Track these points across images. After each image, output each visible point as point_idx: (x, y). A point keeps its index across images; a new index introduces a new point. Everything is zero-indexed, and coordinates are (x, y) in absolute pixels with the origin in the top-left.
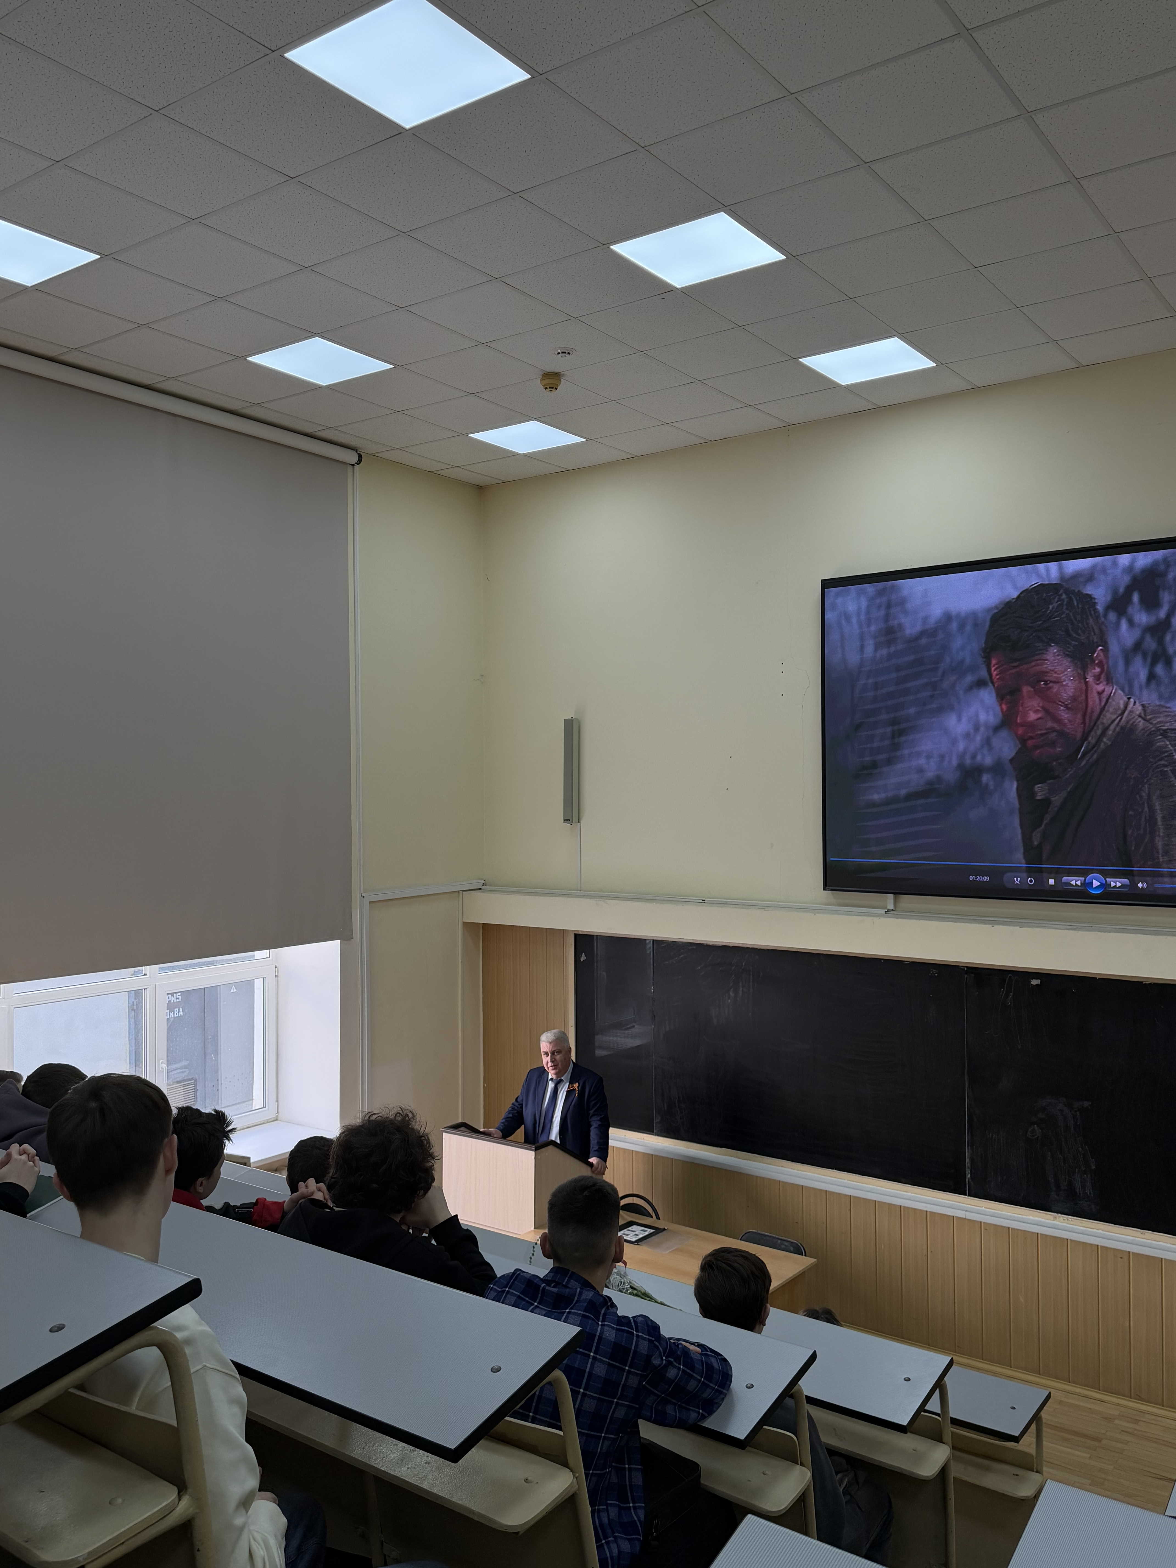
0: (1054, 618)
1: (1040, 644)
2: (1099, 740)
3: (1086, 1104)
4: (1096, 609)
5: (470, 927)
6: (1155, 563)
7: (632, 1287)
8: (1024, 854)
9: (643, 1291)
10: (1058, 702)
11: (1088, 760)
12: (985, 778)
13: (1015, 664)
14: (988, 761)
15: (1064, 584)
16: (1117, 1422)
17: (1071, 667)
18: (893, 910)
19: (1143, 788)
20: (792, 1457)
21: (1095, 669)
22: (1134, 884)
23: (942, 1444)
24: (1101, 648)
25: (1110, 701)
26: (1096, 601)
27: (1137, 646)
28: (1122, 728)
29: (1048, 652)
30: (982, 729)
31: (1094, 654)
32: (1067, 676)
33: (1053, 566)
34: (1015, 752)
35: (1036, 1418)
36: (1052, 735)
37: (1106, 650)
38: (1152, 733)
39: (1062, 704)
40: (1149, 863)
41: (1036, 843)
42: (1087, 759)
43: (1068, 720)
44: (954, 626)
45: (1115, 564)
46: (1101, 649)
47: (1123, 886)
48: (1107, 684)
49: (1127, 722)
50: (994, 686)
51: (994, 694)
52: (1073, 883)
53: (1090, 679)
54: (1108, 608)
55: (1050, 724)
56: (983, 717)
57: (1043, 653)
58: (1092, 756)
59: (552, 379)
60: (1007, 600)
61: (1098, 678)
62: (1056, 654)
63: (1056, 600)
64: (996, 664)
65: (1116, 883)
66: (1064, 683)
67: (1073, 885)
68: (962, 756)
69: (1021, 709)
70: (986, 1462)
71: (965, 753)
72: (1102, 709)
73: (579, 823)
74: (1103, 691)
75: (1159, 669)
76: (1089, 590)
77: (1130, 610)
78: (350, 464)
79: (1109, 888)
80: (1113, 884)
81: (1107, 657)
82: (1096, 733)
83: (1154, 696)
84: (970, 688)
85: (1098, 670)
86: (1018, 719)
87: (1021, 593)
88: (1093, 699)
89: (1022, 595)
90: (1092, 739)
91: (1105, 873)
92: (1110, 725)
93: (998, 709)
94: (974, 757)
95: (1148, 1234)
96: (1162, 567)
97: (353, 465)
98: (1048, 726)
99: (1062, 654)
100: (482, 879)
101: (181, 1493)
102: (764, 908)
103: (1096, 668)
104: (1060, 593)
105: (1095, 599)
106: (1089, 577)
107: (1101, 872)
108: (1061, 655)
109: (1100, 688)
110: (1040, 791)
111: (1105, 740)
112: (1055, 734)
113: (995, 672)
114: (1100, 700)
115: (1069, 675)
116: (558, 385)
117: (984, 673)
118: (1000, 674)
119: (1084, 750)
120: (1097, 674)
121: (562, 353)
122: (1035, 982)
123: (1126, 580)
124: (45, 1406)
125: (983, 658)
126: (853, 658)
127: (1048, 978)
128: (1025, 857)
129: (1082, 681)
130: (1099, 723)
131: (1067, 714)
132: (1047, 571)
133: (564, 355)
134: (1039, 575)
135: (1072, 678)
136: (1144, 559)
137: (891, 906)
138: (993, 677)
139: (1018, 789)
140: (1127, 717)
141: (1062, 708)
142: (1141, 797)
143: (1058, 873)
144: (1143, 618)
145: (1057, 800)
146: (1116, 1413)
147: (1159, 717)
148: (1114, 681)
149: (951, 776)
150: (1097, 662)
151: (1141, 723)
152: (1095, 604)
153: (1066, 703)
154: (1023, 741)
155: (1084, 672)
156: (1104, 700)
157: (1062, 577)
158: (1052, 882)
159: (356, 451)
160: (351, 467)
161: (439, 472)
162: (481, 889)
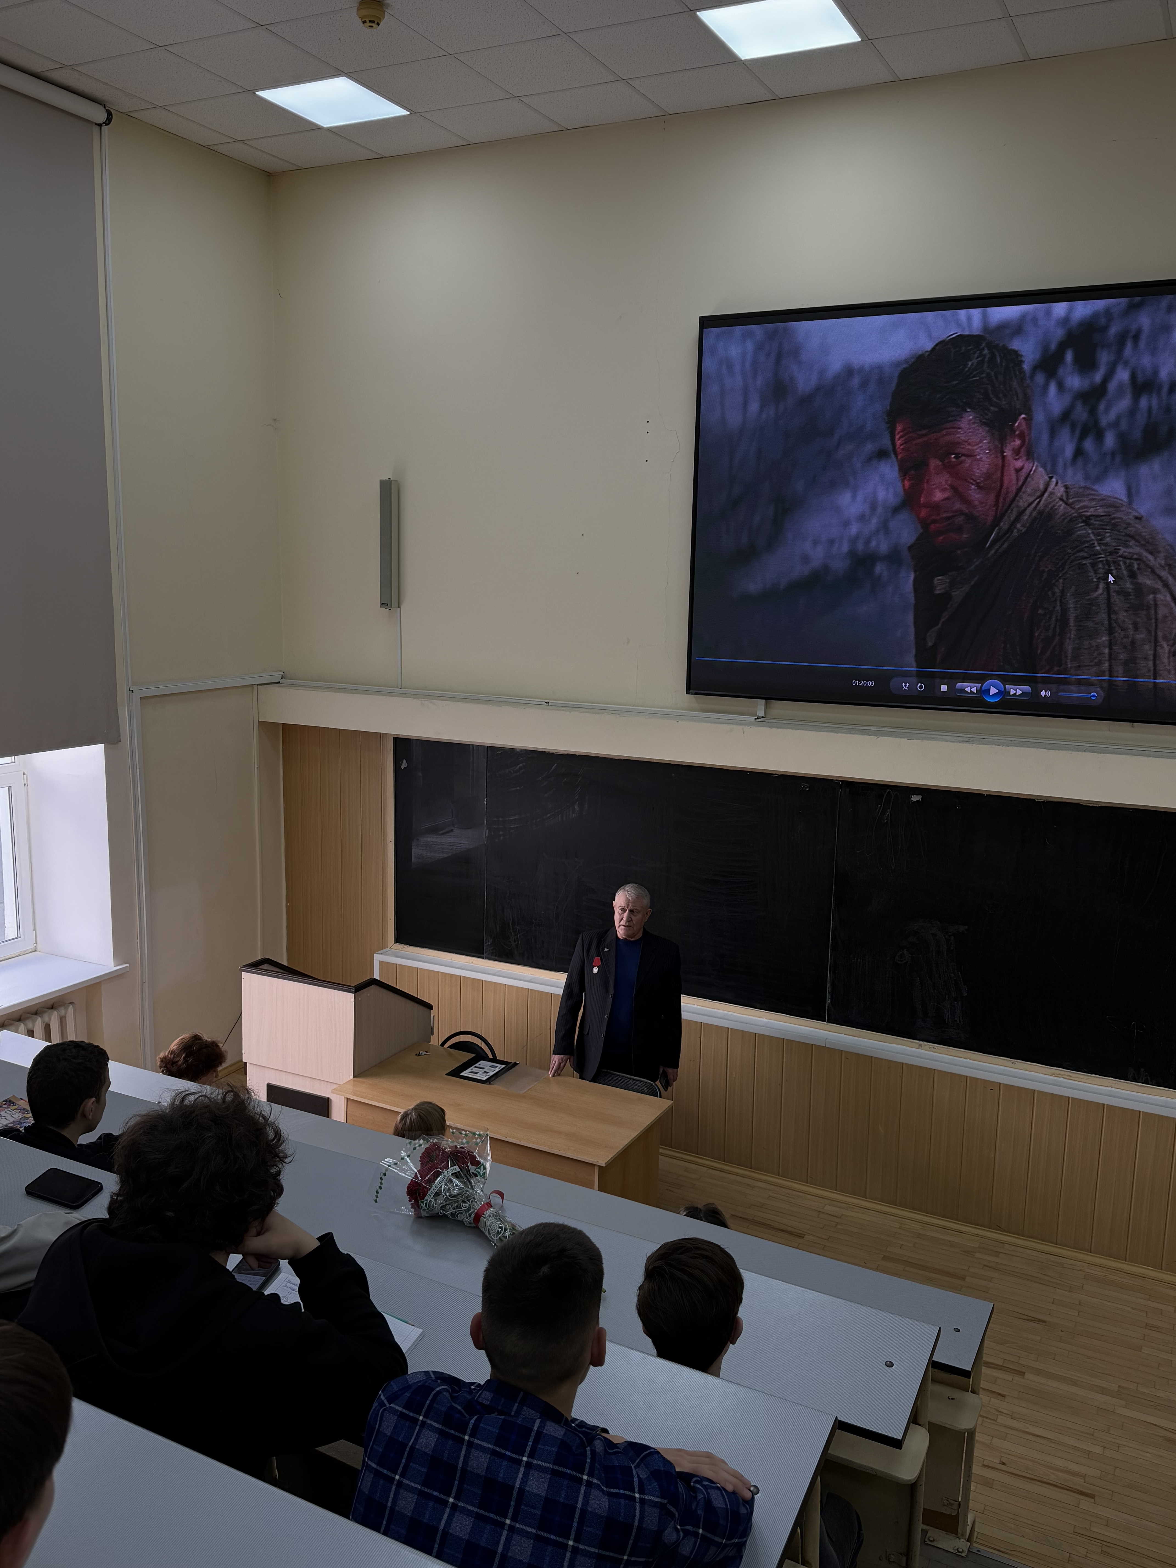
0: (973, 377)
1: (954, 409)
2: (1013, 524)
3: (962, 928)
4: (1023, 368)
5: (267, 728)
6: (1096, 315)
8: (916, 656)
10: (969, 479)
11: (998, 550)
12: (879, 568)
13: (924, 432)
14: (884, 547)
15: (987, 335)
17: (987, 439)
18: (763, 717)
19: (1057, 583)
21: (1014, 441)
22: (1036, 692)
24: (1023, 416)
25: (1029, 479)
26: (1023, 359)
27: (1066, 416)
28: (1041, 513)
29: (962, 419)
30: (880, 510)
31: (1016, 423)
32: (982, 448)
33: (976, 314)
34: (915, 538)
36: (960, 519)
37: (1029, 420)
38: (1074, 519)
39: (974, 483)
40: (1056, 669)
41: (930, 644)
42: (997, 548)
43: (979, 501)
44: (856, 381)
45: (1048, 313)
46: (1024, 418)
47: (1023, 694)
48: (1027, 460)
49: (1046, 506)
50: (897, 457)
51: (896, 468)
52: (968, 690)
53: (1008, 453)
54: (1036, 368)
55: (958, 506)
56: (881, 494)
57: (956, 420)
58: (1002, 544)
59: (372, 10)
60: (920, 353)
61: (1017, 452)
62: (972, 422)
63: (976, 355)
64: (902, 432)
65: (1016, 690)
66: (978, 457)
67: (967, 692)
68: (854, 540)
69: (925, 485)
71: (857, 537)
72: (1019, 489)
73: (399, 609)
74: (1022, 468)
75: (1089, 445)
76: (1016, 345)
77: (1061, 372)
78: (96, 124)
79: (1007, 696)
80: (1012, 692)
81: (1029, 427)
82: (1009, 517)
83: (1080, 476)
84: (870, 459)
85: (1018, 442)
86: (922, 499)
87: (936, 345)
88: (1010, 477)
89: (937, 348)
90: (1004, 525)
91: (1006, 680)
92: (1025, 509)
93: (899, 486)
94: (868, 542)
95: (1020, 1063)
96: (1103, 321)
97: (100, 125)
98: (954, 509)
99: (978, 421)
100: (280, 671)
102: (619, 712)
103: (1016, 440)
104: (981, 347)
105: (1021, 356)
106: (1017, 328)
107: (999, 677)
108: (977, 423)
109: (1019, 464)
110: (940, 584)
111: (1019, 526)
112: (962, 518)
113: (899, 442)
114: (1018, 479)
115: (984, 447)
117: (886, 441)
118: (905, 443)
119: (994, 537)
120: (1016, 447)
122: (915, 798)
123: (1059, 334)
125: (887, 423)
126: (734, 419)
127: (930, 794)
128: (916, 661)
129: (999, 455)
130: (1013, 505)
131: (978, 494)
132: (968, 319)
134: (958, 324)
135: (987, 451)
136: (1082, 309)
137: (761, 713)
138: (897, 446)
139: (915, 580)
140: (1046, 500)
141: (973, 487)
142: (1054, 594)
143: (951, 679)
144: (1075, 382)
145: (958, 594)
147: (1084, 501)
148: (1035, 455)
149: (840, 566)
150: (1017, 433)
151: (1062, 507)
152: (1022, 361)
153: (979, 481)
154: (925, 524)
155: (1002, 444)
156: (1022, 479)
157: (986, 328)
158: (944, 688)
159: (105, 106)
160: (98, 128)
161: (215, 148)
162: (279, 682)
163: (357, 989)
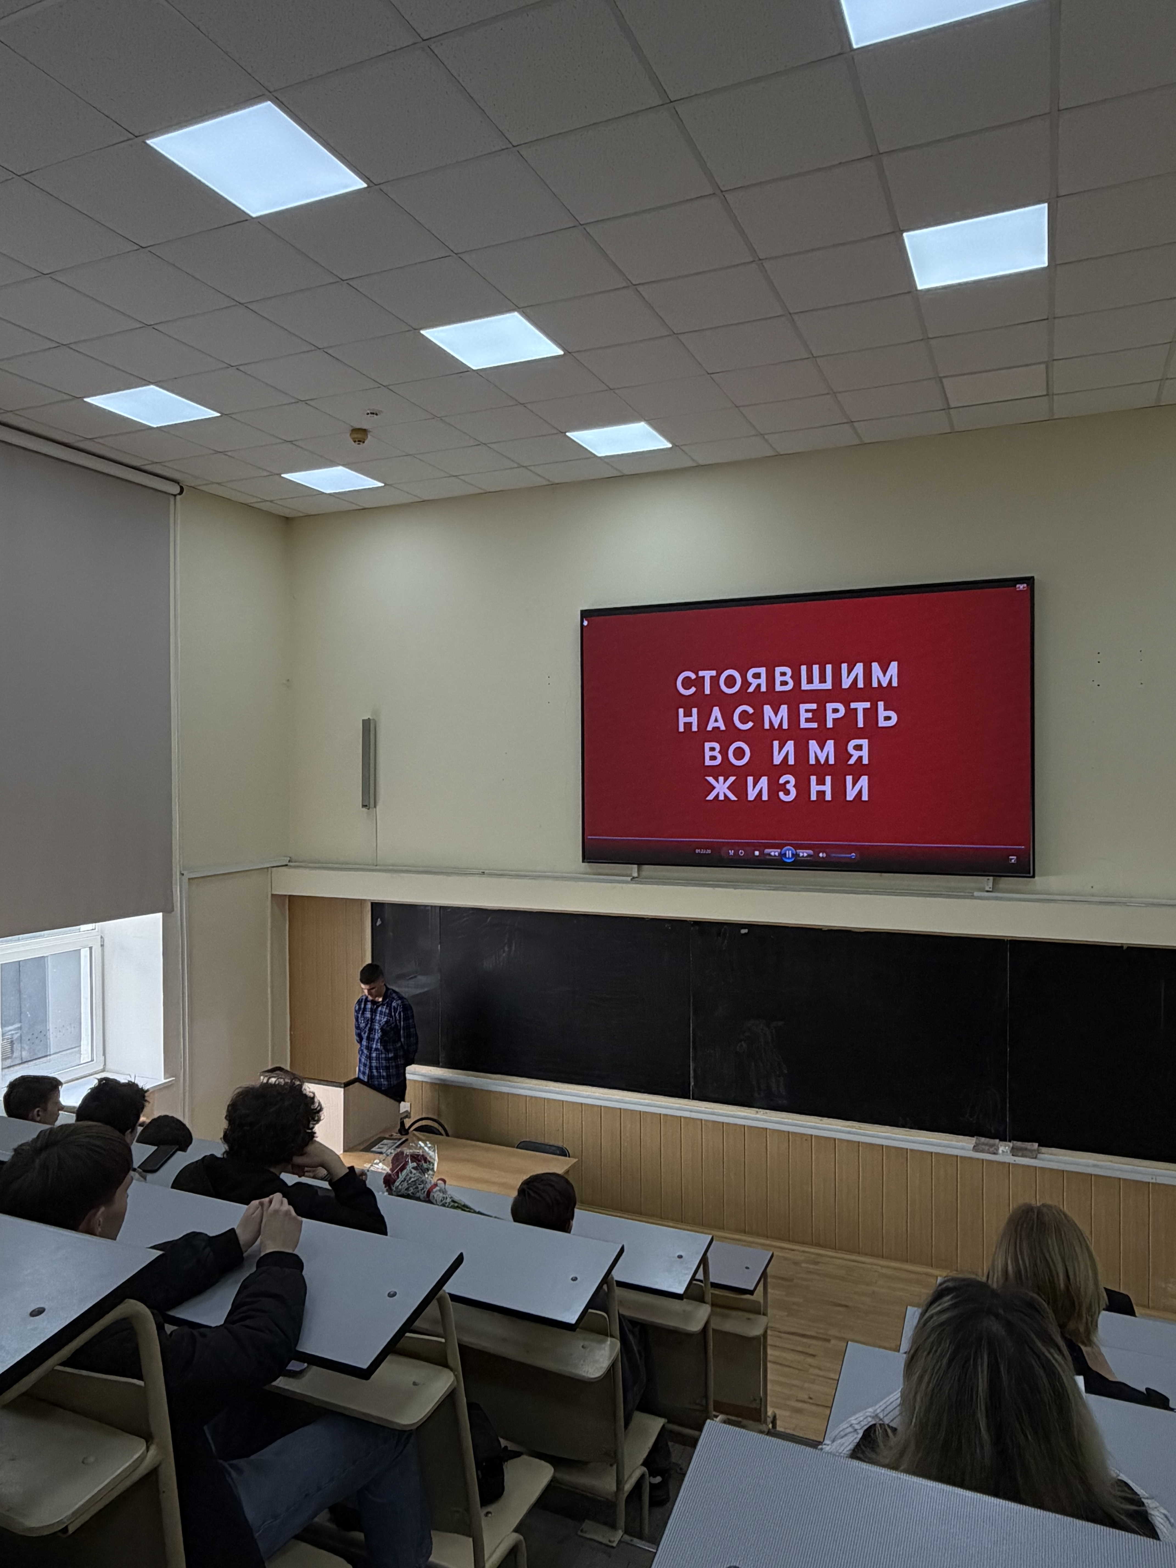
3: (780, 1023)
5: (278, 899)
7: (454, 1201)
9: (463, 1204)
16: (804, 1265)
18: (637, 877)
20: (604, 1332)
22: (816, 855)
23: (704, 1305)
35: (764, 1274)
40: (828, 838)
47: (809, 856)
52: (772, 854)
59: (360, 435)
65: (803, 853)
67: (772, 856)
70: (726, 1311)
73: (375, 809)
78: (172, 495)
79: (798, 857)
80: (801, 855)
91: (796, 846)
95: (825, 1120)
97: (175, 496)
100: (286, 857)
101: (149, 1444)
102: (534, 878)
107: (793, 845)
116: (365, 440)
121: (371, 413)
122: (744, 931)
124: (34, 1386)
127: (752, 927)
133: (372, 415)
137: (636, 875)
143: (761, 847)
146: (803, 1258)
158: (757, 853)
159: (178, 483)
160: (173, 497)
161: (252, 505)
162: (287, 865)
163: (346, 1085)
